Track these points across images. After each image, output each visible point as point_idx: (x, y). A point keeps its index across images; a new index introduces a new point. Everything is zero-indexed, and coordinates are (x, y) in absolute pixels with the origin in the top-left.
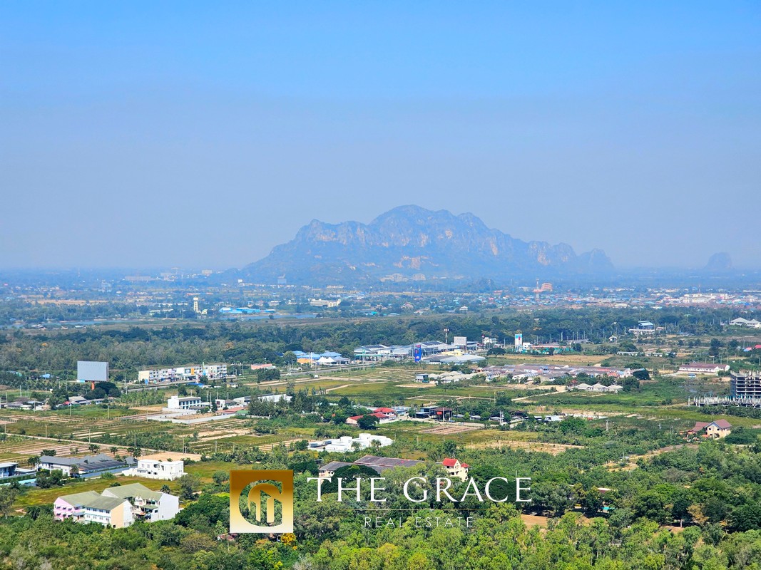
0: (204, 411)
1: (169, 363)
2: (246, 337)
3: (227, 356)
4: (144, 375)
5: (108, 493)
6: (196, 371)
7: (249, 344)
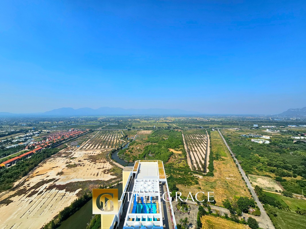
0: (272, 131)
1: (266, 125)
2: (279, 123)
3: (276, 125)
4: (263, 126)
5: (259, 139)
6: (271, 127)
7: (280, 124)
